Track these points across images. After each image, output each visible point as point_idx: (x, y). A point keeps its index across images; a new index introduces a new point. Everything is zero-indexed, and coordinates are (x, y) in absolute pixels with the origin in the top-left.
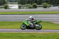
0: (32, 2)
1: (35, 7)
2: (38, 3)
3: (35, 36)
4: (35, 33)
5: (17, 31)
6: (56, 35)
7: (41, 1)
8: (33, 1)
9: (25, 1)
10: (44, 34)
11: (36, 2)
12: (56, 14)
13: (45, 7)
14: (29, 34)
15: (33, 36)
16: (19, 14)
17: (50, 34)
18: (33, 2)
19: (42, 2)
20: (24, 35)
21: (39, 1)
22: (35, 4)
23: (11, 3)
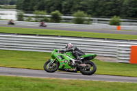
0: (49, 7)
1: (56, 19)
2: (63, 10)
3: (52, 85)
6: (101, 87)
7: (71, 7)
8: (52, 5)
9: (34, 5)
10: (73, 83)
11: (59, 8)
12: (104, 39)
13: (79, 21)
14: (39, 82)
15: (47, 86)
16: (18, 34)
17: (87, 83)
18: (52, 7)
19: (72, 10)
20: (28, 83)
21: (65, 7)
22: (57, 12)
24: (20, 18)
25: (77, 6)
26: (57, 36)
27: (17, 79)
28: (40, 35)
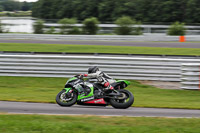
0: (80, 11)
1: (91, 29)
2: (101, 15)
3: (87, 126)
4: (89, 118)
5: (26, 110)
6: (158, 125)
7: (111, 10)
8: (84, 9)
9: (57, 9)
10: (117, 121)
11: (94, 12)
12: (161, 56)
13: (124, 31)
15: (80, 127)
16: (36, 53)
17: (138, 121)
18: (84, 12)
19: (113, 15)
20: (52, 124)
21: (103, 11)
23: (8, 15)
24: (38, 30)
25: (120, 9)
26: (92, 54)
27: (35, 118)
28: (67, 54)
